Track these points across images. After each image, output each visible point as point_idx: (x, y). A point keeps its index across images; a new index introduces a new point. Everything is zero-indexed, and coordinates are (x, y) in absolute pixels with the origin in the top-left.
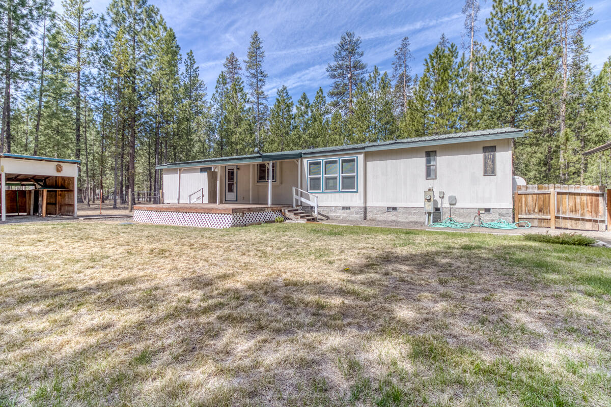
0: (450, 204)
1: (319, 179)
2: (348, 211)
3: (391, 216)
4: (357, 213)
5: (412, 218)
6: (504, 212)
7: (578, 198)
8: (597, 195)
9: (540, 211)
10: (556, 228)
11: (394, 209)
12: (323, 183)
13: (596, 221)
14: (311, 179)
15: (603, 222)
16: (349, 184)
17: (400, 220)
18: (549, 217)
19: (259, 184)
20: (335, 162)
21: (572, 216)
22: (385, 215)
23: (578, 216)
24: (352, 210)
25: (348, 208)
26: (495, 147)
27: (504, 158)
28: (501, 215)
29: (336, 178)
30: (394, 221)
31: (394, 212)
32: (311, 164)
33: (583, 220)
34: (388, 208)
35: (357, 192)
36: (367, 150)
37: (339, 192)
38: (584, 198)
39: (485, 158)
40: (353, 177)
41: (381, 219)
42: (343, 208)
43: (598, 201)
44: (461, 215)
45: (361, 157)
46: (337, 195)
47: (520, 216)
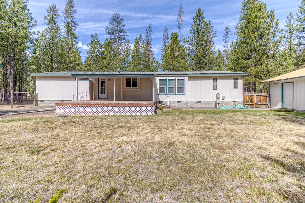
0: (223, 100)
1: (165, 88)
2: (179, 103)
3: (199, 105)
4: (184, 104)
5: (208, 106)
6: (240, 102)
7: (261, 97)
8: (266, 96)
9: (251, 102)
10: (256, 107)
11: (200, 102)
12: (167, 90)
13: (266, 105)
14: (160, 88)
15: (268, 105)
16: (181, 90)
17: (202, 106)
18: (253, 104)
19: (126, 89)
20: (174, 80)
21: (259, 103)
22: (196, 105)
23: (261, 103)
24: (182, 103)
25: (180, 102)
26: (237, 78)
27: (240, 83)
28: (239, 103)
29: (174, 88)
30: (200, 107)
31: (200, 103)
32: (160, 80)
33: (263, 104)
34: (198, 101)
35: (184, 94)
36: (190, 75)
37: (176, 94)
38: (263, 97)
39: (235, 82)
40: (183, 87)
41: (194, 106)
42: (178, 102)
43: (266, 98)
44: (226, 104)
45: (186, 78)
46: (175, 96)
47: (245, 104)
